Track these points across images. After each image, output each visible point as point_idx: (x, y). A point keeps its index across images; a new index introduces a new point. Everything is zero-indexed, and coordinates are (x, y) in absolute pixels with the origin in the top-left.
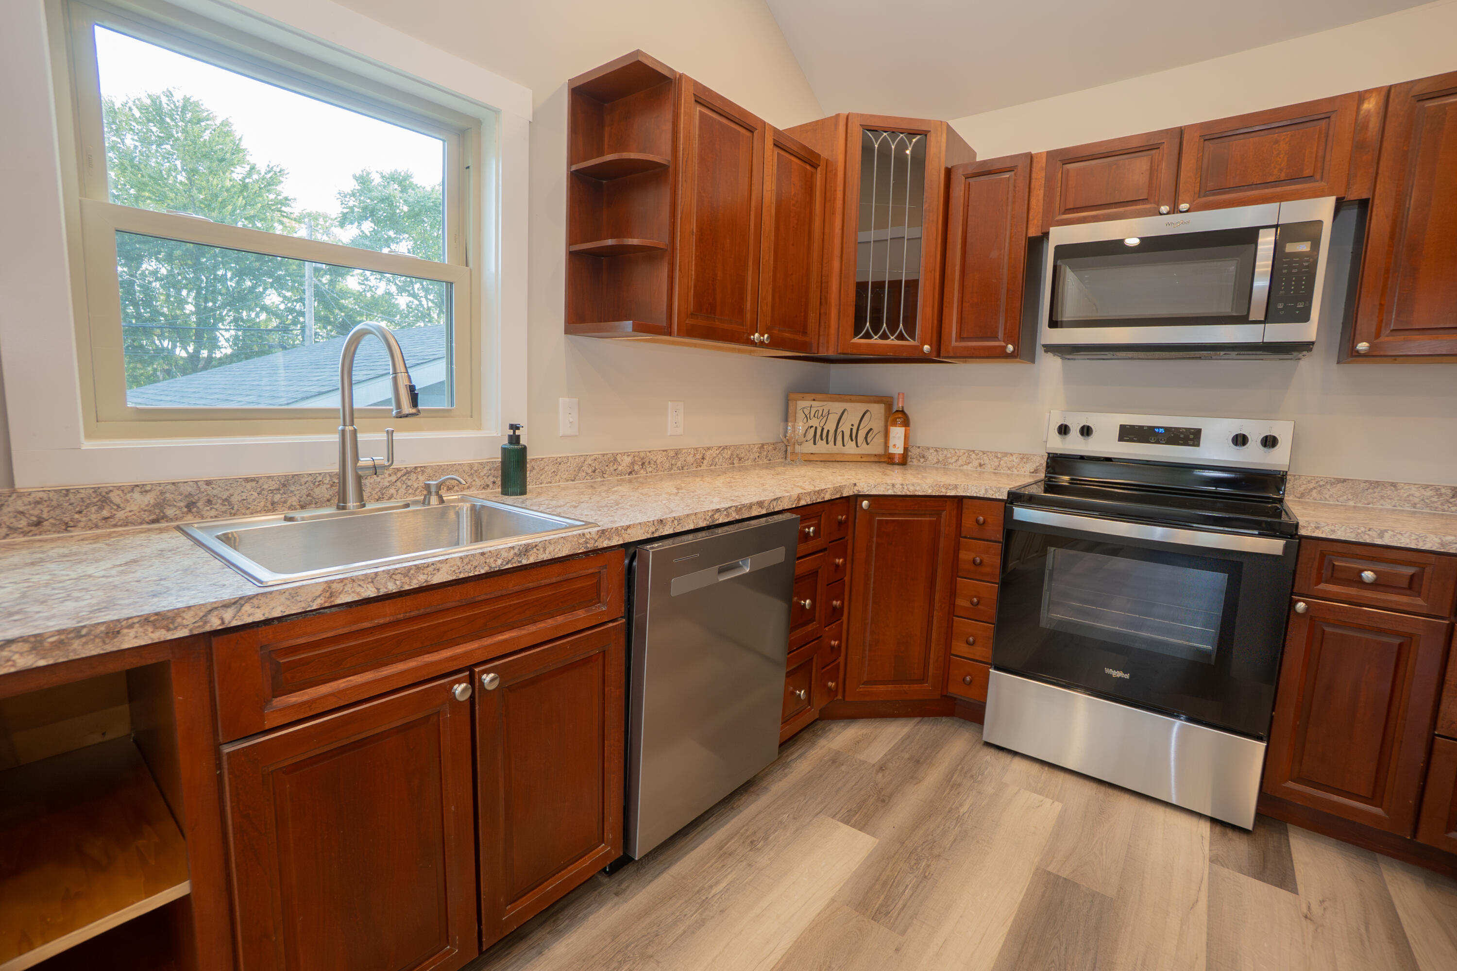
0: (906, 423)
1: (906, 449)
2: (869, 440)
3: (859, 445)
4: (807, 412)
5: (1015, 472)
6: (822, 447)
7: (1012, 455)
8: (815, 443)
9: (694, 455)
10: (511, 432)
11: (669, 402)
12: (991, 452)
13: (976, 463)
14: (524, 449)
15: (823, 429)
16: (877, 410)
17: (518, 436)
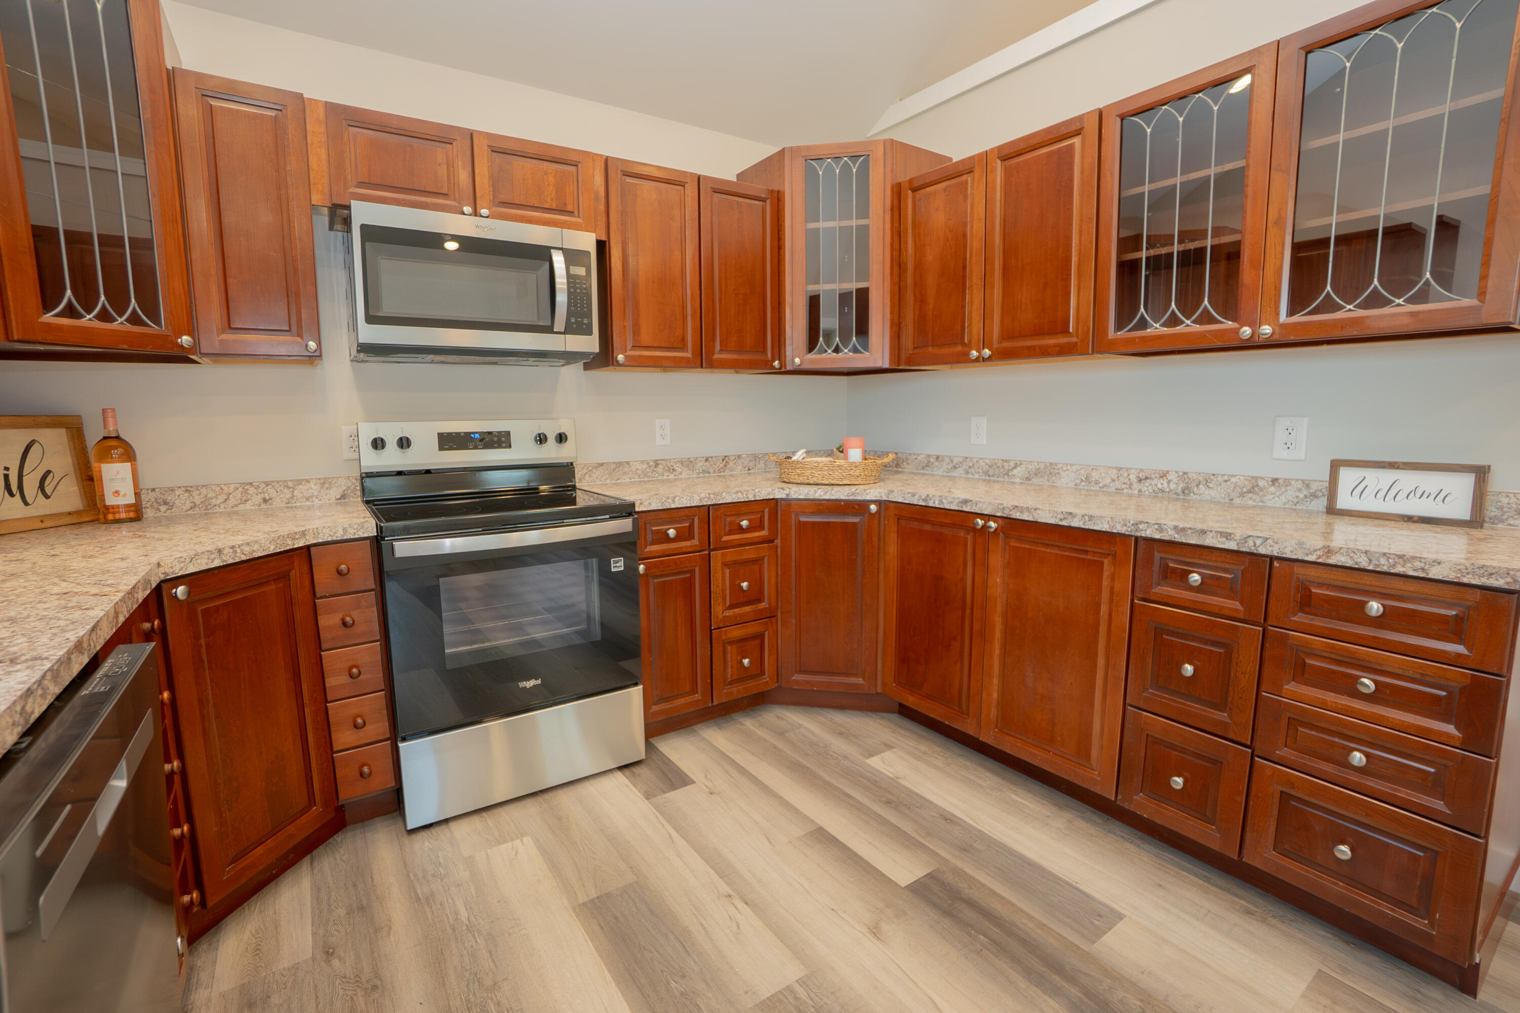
0: (129, 455)
1: (137, 495)
2: (48, 490)
3: (29, 501)
5: (317, 501)
7: (308, 481)
12: (278, 482)
13: (258, 499)
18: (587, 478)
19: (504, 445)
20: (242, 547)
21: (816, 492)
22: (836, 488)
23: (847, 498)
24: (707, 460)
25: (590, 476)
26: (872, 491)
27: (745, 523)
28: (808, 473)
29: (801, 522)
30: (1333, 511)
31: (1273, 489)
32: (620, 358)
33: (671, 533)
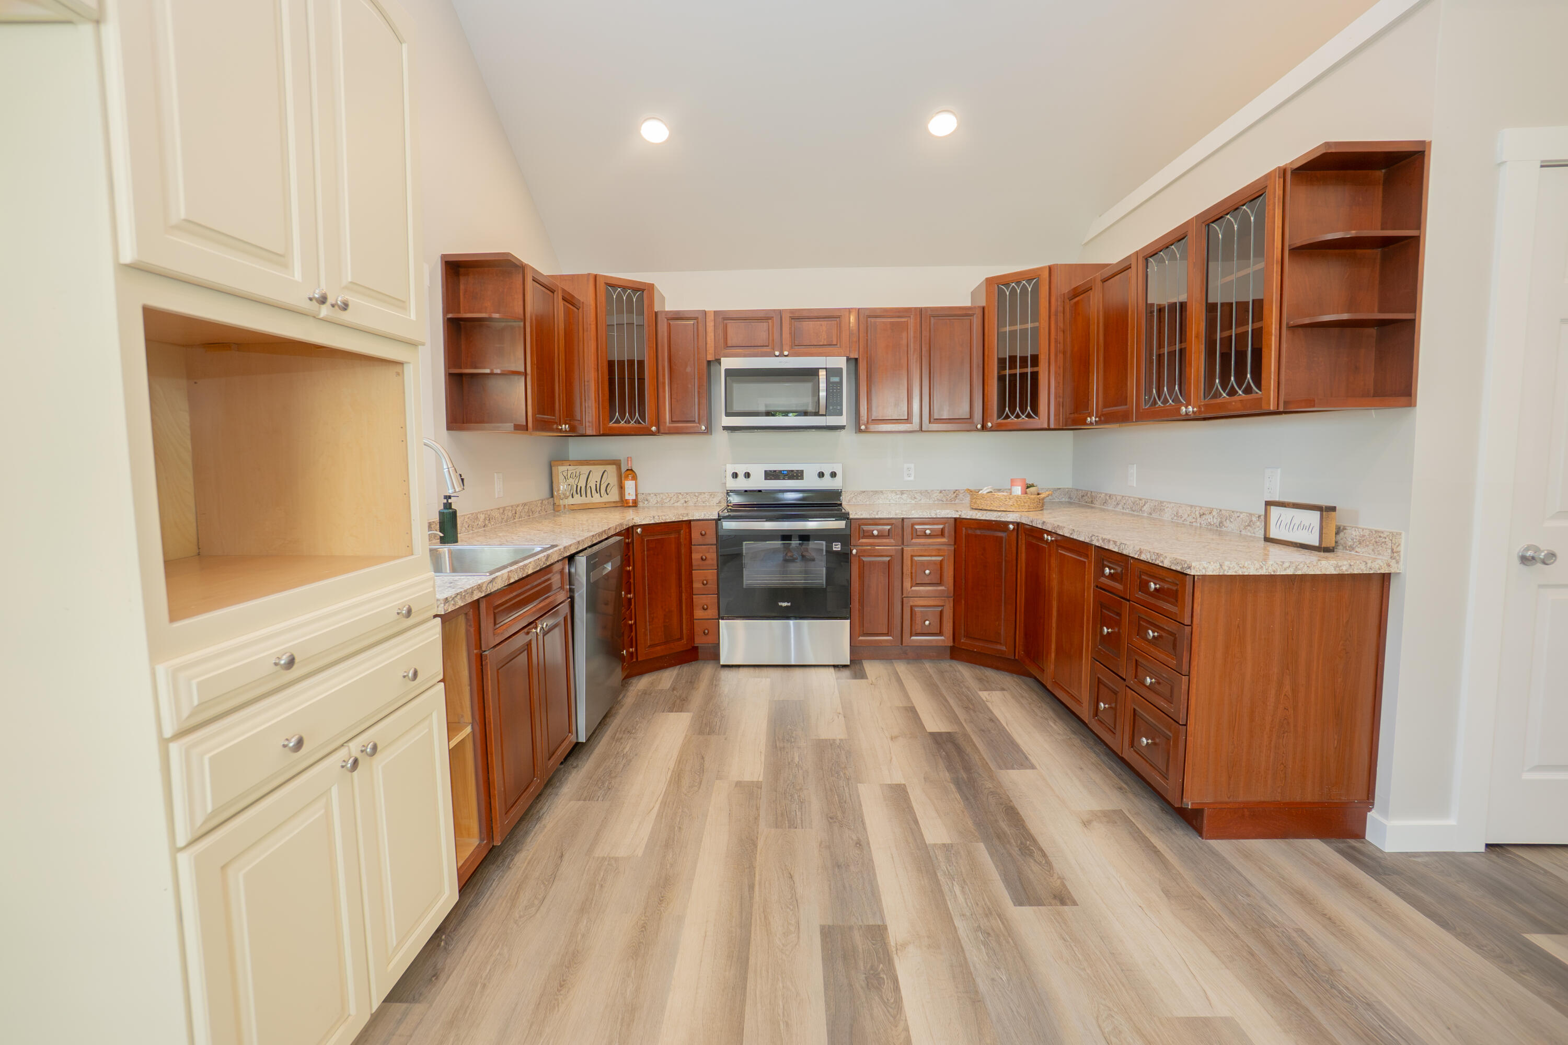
0: (635, 478)
1: (636, 495)
2: (608, 491)
3: (602, 496)
4: (565, 474)
5: (708, 504)
6: (578, 499)
7: (704, 493)
8: (573, 497)
9: (512, 511)
10: (445, 501)
11: (495, 474)
12: (691, 493)
13: (682, 501)
14: (455, 513)
15: (577, 486)
16: (611, 470)
17: (451, 503)
18: (854, 500)
19: (799, 478)
20: (663, 517)
21: (977, 514)
22: (989, 513)
23: (996, 519)
24: (941, 492)
25: (856, 499)
26: (1011, 515)
27: (928, 532)
28: (978, 502)
29: (968, 534)
30: (1267, 539)
31: (1258, 523)
32: (863, 427)
33: (875, 533)
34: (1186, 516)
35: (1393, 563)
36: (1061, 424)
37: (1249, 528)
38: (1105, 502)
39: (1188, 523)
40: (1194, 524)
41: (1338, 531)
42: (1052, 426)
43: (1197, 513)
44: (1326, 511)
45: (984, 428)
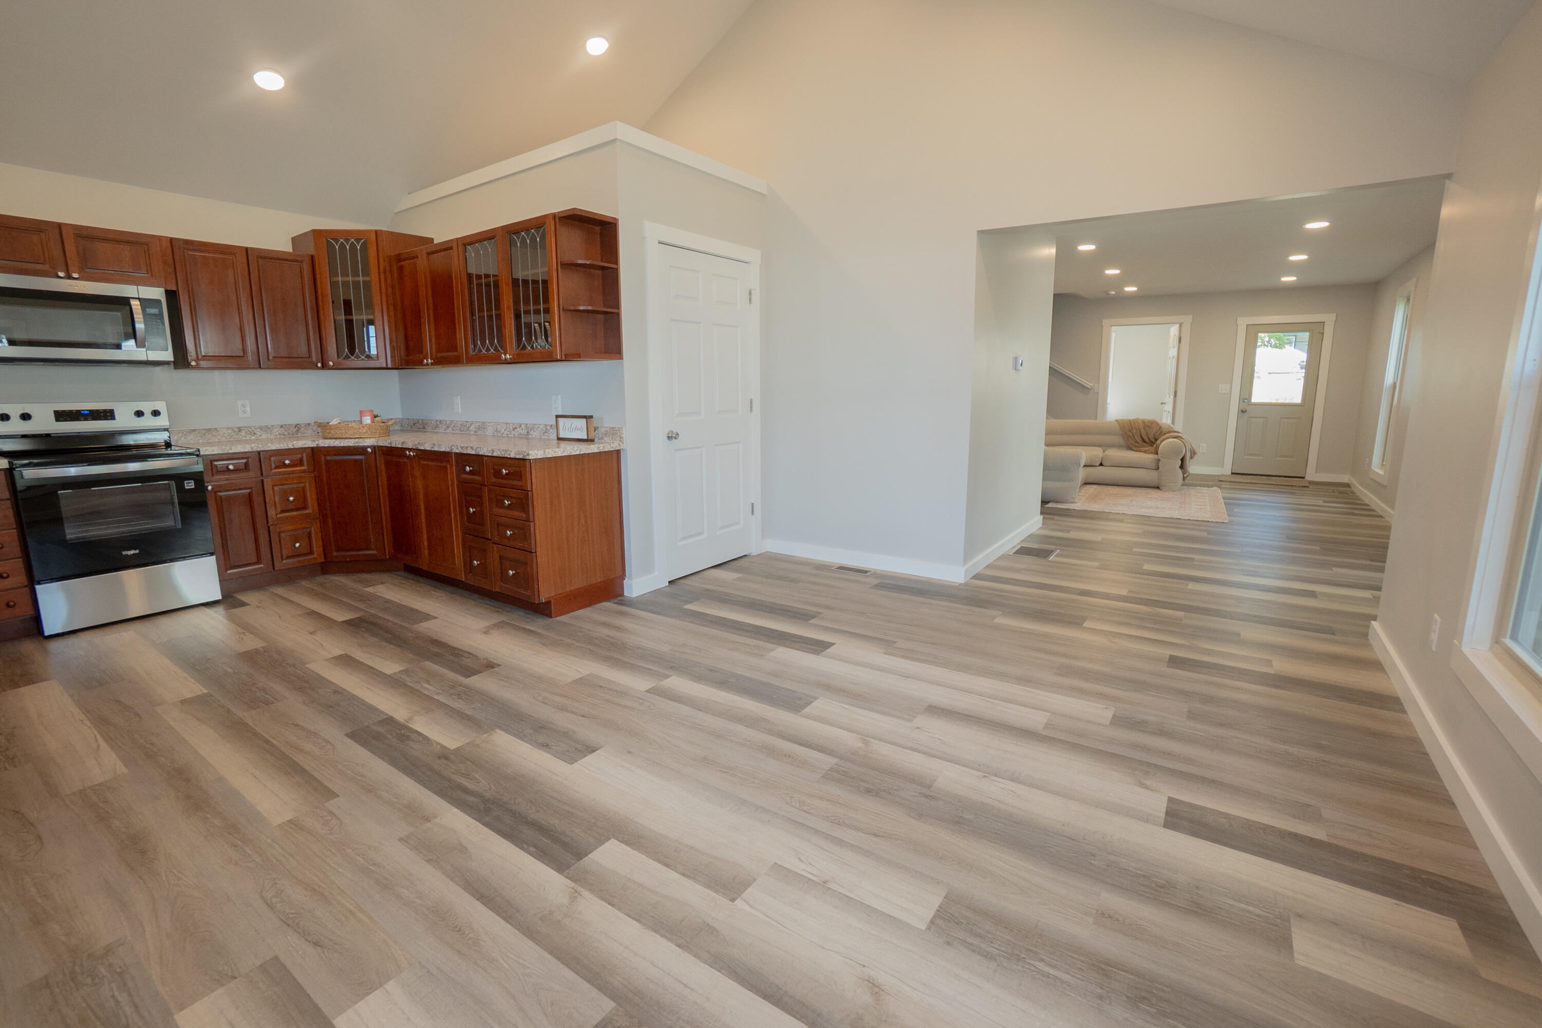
19: (109, 418)
21: (334, 442)
23: (351, 445)
24: (280, 427)
26: (368, 441)
27: (287, 462)
28: (333, 432)
29: (328, 460)
30: (559, 439)
31: (551, 430)
32: (193, 363)
33: (231, 467)
34: (504, 430)
35: (621, 444)
36: (397, 364)
37: (545, 434)
38: (436, 427)
39: (505, 435)
40: (509, 435)
41: (596, 429)
42: (390, 366)
43: (511, 428)
44: (588, 418)
45: (324, 366)
